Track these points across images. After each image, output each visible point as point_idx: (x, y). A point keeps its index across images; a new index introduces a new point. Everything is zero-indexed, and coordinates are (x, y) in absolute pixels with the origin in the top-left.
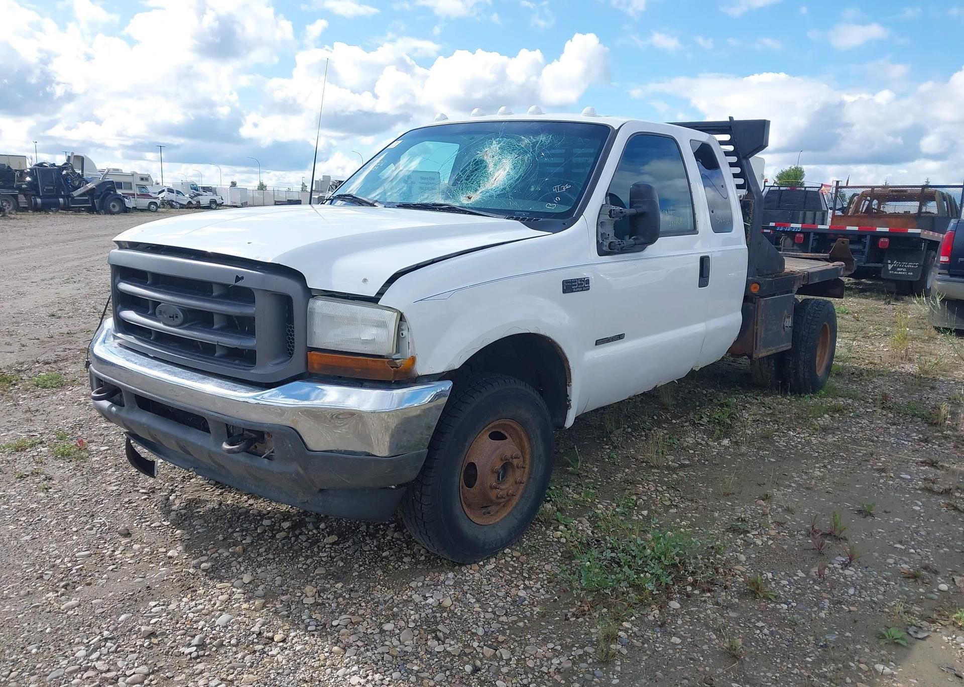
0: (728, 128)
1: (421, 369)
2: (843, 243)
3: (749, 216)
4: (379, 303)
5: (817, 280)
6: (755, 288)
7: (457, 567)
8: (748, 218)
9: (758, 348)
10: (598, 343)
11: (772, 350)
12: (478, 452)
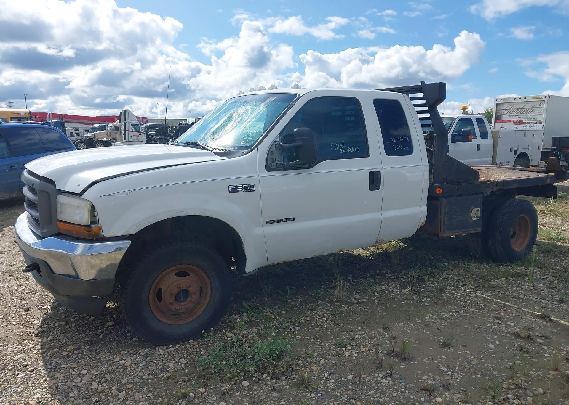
0: (420, 89)
1: (107, 233)
2: (553, 160)
3: (433, 144)
4: (82, 197)
5: (515, 186)
6: (439, 191)
7: (154, 346)
8: (433, 146)
9: (442, 231)
10: (268, 222)
11: (459, 232)
12: (165, 283)
